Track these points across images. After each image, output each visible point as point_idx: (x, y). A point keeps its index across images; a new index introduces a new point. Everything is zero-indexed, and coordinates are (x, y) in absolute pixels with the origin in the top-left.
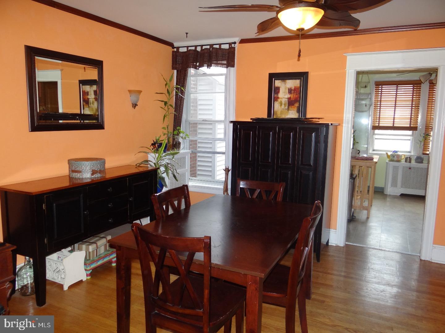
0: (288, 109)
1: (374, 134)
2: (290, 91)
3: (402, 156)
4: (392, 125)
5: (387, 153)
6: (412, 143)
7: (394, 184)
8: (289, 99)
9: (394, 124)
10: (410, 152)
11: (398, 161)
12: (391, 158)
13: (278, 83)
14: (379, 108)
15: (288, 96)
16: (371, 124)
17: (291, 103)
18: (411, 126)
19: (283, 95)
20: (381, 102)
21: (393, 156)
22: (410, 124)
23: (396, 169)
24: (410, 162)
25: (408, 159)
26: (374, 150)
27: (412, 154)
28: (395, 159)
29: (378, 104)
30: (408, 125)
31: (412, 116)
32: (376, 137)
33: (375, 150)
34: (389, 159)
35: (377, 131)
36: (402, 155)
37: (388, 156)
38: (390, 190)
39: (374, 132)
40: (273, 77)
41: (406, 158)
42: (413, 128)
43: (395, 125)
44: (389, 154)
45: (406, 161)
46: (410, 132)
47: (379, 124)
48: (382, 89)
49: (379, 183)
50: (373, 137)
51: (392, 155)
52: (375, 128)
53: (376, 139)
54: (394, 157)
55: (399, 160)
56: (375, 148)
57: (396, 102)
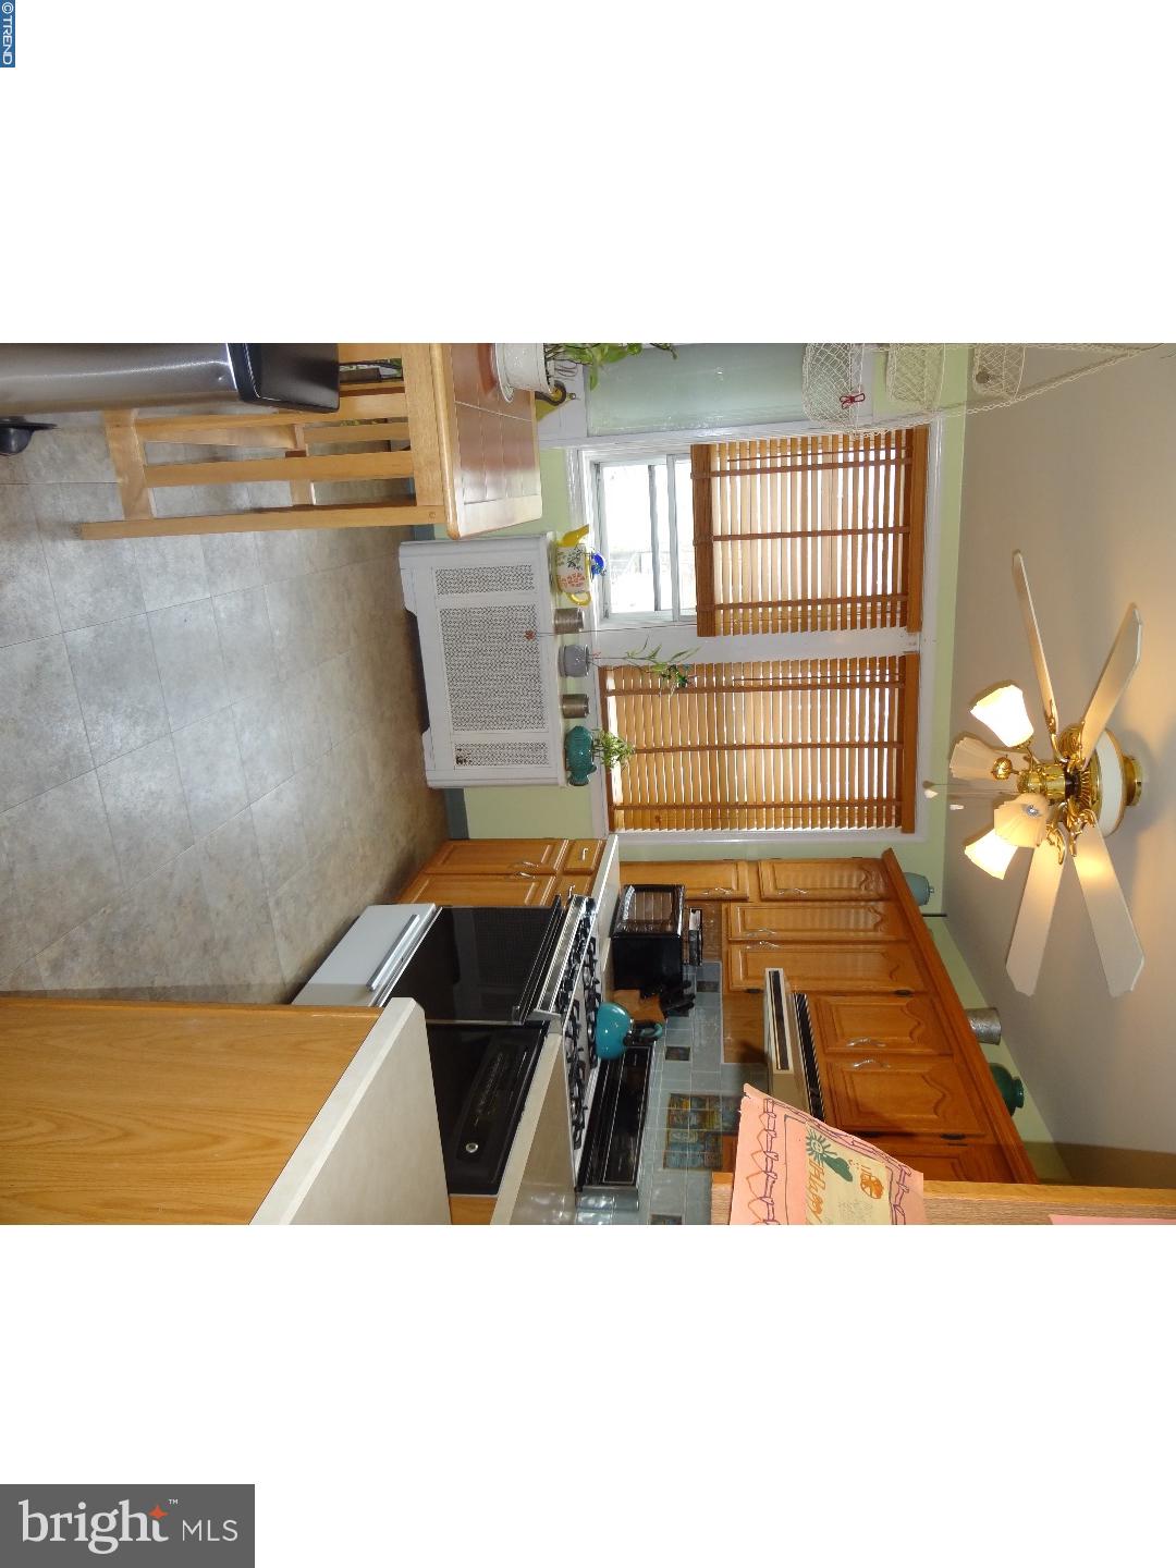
1: (672, 457)
3: (585, 595)
4: (717, 531)
5: (585, 530)
6: (646, 617)
7: (449, 581)
9: (724, 538)
10: (606, 615)
11: (556, 584)
12: (567, 551)
14: (799, 462)
16: (718, 438)
18: (717, 612)
20: (825, 466)
21: (578, 557)
22: (726, 607)
23: (522, 577)
24: (559, 630)
25: (570, 621)
26: (597, 467)
27: (598, 628)
28: (565, 571)
29: (815, 454)
30: (719, 599)
31: (760, 610)
32: (661, 472)
33: (598, 471)
34: (559, 540)
35: (684, 468)
36: (588, 593)
37: (574, 536)
38: (419, 564)
39: (681, 456)
41: (575, 610)
42: (708, 616)
43: (718, 545)
44: (589, 543)
45: (561, 613)
46: (689, 602)
47: (723, 473)
48: (877, 463)
50: (660, 452)
51: (580, 552)
52: (702, 458)
53: (650, 468)
54: (572, 564)
55: (563, 587)
56: (607, 471)
57: (824, 533)
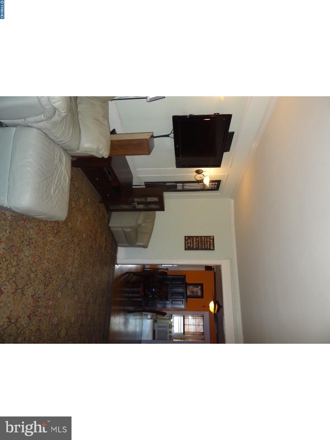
0: (190, 291)
2: (197, 292)
4: (185, 324)
5: (172, 323)
6: (178, 333)
7: (159, 327)
8: (194, 292)
10: (173, 332)
11: (169, 328)
13: (200, 287)
15: (195, 291)
17: (192, 292)
19: (195, 289)
20: (195, 319)
21: (172, 325)
23: (166, 327)
24: (169, 333)
25: (170, 332)
27: (173, 334)
28: (171, 326)
30: (185, 331)
31: (189, 332)
32: (180, 317)
33: (174, 317)
34: (170, 324)
35: (182, 318)
36: (172, 329)
38: (156, 324)
39: (182, 316)
40: (202, 285)
42: (184, 333)
44: (172, 324)
45: (170, 331)
46: (182, 332)
47: (186, 318)
49: (158, 321)
52: (184, 316)
57: (195, 325)
